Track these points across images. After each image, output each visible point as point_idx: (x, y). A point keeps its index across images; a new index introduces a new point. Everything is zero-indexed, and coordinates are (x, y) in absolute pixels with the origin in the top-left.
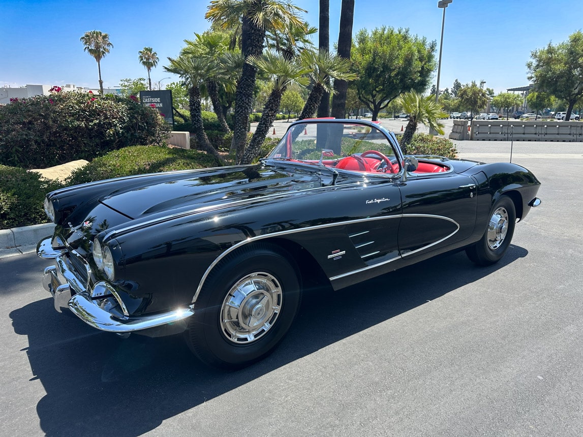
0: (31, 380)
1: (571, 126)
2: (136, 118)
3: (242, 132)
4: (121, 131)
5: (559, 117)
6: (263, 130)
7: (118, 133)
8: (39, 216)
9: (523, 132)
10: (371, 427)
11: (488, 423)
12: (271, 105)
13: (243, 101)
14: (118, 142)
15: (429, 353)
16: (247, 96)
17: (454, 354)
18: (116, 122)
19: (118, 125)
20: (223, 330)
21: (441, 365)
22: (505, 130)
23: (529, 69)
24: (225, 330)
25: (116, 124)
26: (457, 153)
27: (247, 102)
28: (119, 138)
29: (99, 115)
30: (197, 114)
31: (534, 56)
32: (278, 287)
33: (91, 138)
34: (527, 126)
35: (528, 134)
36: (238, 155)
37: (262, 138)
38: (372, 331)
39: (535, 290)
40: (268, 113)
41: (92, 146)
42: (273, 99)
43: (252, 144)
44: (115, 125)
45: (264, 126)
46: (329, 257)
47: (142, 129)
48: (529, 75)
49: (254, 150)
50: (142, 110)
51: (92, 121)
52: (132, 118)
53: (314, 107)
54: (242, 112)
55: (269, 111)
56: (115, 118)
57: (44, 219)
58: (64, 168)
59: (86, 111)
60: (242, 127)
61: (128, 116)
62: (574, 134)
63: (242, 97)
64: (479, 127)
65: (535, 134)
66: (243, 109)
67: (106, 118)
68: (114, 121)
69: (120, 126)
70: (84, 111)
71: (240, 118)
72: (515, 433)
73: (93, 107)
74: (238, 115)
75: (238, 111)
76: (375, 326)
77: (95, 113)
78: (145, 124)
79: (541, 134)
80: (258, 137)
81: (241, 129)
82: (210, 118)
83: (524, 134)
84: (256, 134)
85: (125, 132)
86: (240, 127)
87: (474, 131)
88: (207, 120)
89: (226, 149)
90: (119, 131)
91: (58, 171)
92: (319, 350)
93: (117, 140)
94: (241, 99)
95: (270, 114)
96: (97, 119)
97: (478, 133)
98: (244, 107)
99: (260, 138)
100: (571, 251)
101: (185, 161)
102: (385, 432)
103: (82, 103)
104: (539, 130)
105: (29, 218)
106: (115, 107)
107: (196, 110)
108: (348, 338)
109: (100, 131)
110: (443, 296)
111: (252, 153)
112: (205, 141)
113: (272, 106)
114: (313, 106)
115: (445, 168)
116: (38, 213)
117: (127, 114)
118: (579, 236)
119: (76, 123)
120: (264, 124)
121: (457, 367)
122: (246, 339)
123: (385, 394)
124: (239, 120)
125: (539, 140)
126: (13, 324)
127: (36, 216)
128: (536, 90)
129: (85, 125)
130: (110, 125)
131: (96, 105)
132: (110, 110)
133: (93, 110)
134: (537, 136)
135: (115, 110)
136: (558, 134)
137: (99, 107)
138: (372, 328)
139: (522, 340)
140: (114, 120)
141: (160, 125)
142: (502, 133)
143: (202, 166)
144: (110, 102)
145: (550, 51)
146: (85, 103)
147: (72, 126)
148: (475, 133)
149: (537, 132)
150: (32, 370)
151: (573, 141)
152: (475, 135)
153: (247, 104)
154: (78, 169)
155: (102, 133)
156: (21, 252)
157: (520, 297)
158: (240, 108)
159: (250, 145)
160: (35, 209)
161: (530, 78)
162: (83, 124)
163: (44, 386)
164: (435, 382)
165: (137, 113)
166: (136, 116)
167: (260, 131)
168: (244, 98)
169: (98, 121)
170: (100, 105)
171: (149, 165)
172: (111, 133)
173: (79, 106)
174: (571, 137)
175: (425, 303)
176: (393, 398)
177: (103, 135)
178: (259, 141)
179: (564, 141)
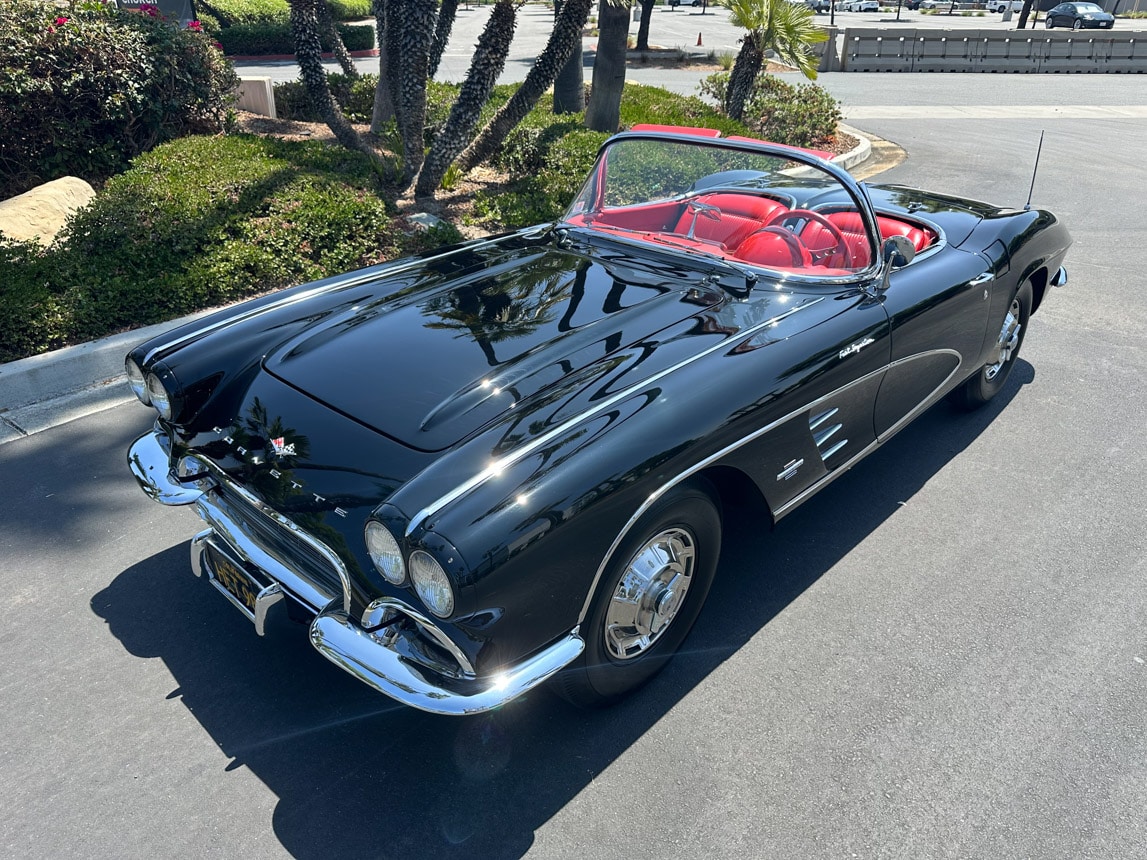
0: (228, 769)
1: (1032, 40)
2: (169, 65)
3: (416, 92)
4: (140, 97)
5: (993, 7)
6: (476, 97)
7: (133, 103)
8: (28, 336)
9: (941, 54)
10: (904, 800)
11: (1087, 766)
12: (493, 40)
13: (416, 19)
14: (135, 123)
15: (943, 626)
16: (425, 9)
17: (986, 623)
18: (125, 76)
19: (131, 83)
20: (608, 645)
21: (972, 649)
22: (909, 50)
24: (611, 645)
25: (126, 83)
26: (840, 118)
27: (426, 23)
28: (136, 113)
29: (80, 59)
30: (312, 53)
32: (689, 545)
33: (71, 116)
34: (952, 40)
35: (951, 56)
36: (410, 146)
37: (474, 115)
38: (828, 583)
39: (1073, 461)
40: (487, 58)
41: (76, 136)
42: (498, 25)
43: (452, 128)
44: (125, 85)
45: (479, 87)
46: (780, 476)
47: (185, 88)
49: (456, 142)
50: (178, 43)
51: (68, 77)
52: (159, 63)
53: (575, 34)
54: (414, 46)
55: (490, 53)
56: (119, 67)
57: (42, 342)
58: (37, 204)
59: (49, 52)
60: (415, 80)
61: (149, 61)
62: (1035, 58)
63: (414, 12)
64: (858, 42)
65: (965, 56)
66: (418, 39)
67: (99, 67)
68: (121, 75)
69: (136, 85)
70: (43, 51)
71: (410, 60)
72: (1135, 782)
73: (64, 40)
74: (406, 53)
75: (406, 44)
76: (829, 571)
77: (70, 57)
78: (189, 76)
79: (976, 57)
80: (466, 112)
81: (414, 85)
82: (274, 12)
83: (943, 56)
84: (459, 105)
85: (150, 99)
86: (411, 80)
87: (850, 52)
88: (270, 17)
89: (359, 115)
90: (135, 98)
91: (25, 212)
92: (752, 638)
93: (134, 119)
94: (411, 14)
95: (492, 61)
96: (78, 72)
97: (857, 55)
98: (418, 33)
99: (470, 114)
100: (1105, 363)
101: (316, 179)
102: (930, 805)
103: (37, 31)
104: (972, 49)
105: (8, 343)
106: (116, 37)
107: (310, 43)
108: (792, 605)
109: (88, 100)
110: (922, 490)
111: (451, 149)
112: (333, 114)
113: (497, 42)
114: (573, 31)
115: (925, 231)
116: (24, 330)
117: (148, 56)
118: (1108, 324)
119: (31, 83)
120: (478, 82)
121: (1001, 654)
122: (638, 647)
123: (901, 725)
124: (409, 65)
125: (970, 70)
126: (115, 631)
127: (22, 338)
129: (53, 86)
130: (113, 85)
131: (71, 36)
132: (105, 47)
133: (68, 50)
134: (966, 62)
135: (117, 46)
136: (1006, 57)
137: (79, 39)
138: (826, 576)
139: (1086, 580)
140: (119, 71)
141: (216, 72)
142: (901, 56)
143: (353, 187)
144: (102, 25)
146: (42, 31)
147: (24, 92)
148: (850, 55)
149: (969, 54)
150: (218, 744)
151: (1034, 72)
152: (849, 60)
153: (427, 27)
154: (78, 210)
155: (93, 103)
156: (21, 431)
157: (1054, 479)
158: (409, 37)
159: (447, 129)
160: (17, 321)
162: (47, 86)
163: (265, 781)
164: (974, 690)
165: (168, 50)
166: (168, 57)
167: (469, 99)
168: (419, 14)
169: (82, 77)
170: (79, 35)
171: (236, 189)
172: (119, 103)
173: (31, 40)
174: (1030, 64)
175: (897, 509)
176: (919, 732)
177: (99, 109)
178: (468, 121)
179: (1016, 72)
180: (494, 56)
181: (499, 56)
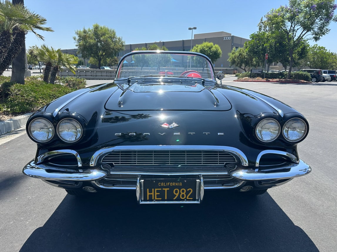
1: (106, 72)
23: (75, 40)
31: (77, 33)
34: (87, 71)
35: (88, 76)
48: (77, 44)
62: (108, 76)
128: (80, 52)
145: (85, 32)
149: (92, 75)
161: (77, 46)
174: (107, 77)
179: (105, 80)
180: (4, 49)
181: (6, 49)
